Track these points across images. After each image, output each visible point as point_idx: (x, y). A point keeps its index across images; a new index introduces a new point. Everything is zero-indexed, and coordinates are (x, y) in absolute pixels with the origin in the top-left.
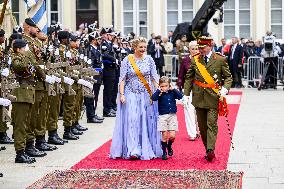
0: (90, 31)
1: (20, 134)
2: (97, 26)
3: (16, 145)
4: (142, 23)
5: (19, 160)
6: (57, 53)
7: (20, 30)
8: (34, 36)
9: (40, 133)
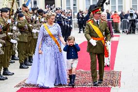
0: (51, 9)
1: (21, 55)
2: (54, 7)
3: (20, 61)
4: (74, 5)
5: (21, 67)
6: (37, 19)
7: (20, 9)
8: (27, 12)
9: (30, 55)
